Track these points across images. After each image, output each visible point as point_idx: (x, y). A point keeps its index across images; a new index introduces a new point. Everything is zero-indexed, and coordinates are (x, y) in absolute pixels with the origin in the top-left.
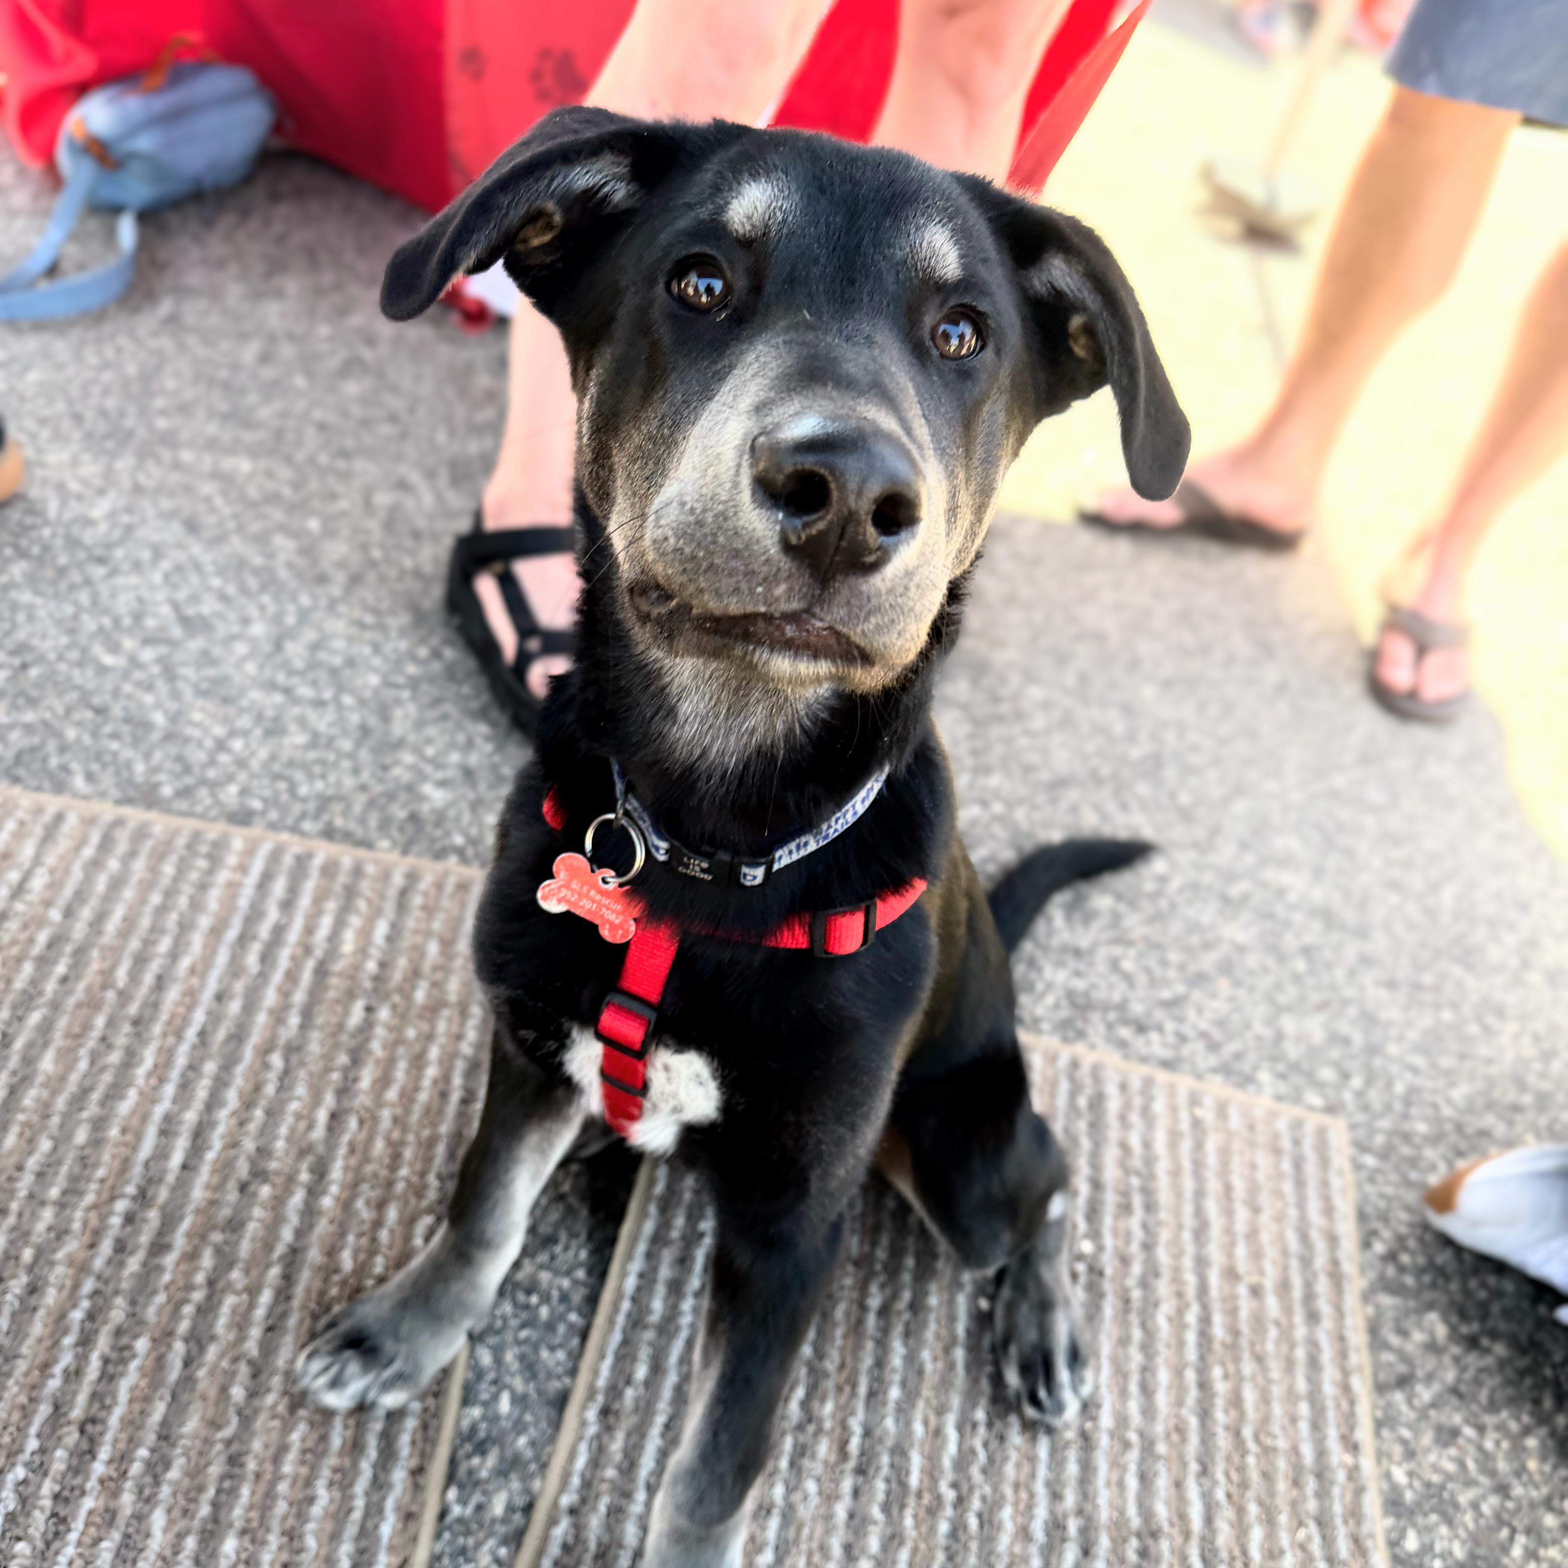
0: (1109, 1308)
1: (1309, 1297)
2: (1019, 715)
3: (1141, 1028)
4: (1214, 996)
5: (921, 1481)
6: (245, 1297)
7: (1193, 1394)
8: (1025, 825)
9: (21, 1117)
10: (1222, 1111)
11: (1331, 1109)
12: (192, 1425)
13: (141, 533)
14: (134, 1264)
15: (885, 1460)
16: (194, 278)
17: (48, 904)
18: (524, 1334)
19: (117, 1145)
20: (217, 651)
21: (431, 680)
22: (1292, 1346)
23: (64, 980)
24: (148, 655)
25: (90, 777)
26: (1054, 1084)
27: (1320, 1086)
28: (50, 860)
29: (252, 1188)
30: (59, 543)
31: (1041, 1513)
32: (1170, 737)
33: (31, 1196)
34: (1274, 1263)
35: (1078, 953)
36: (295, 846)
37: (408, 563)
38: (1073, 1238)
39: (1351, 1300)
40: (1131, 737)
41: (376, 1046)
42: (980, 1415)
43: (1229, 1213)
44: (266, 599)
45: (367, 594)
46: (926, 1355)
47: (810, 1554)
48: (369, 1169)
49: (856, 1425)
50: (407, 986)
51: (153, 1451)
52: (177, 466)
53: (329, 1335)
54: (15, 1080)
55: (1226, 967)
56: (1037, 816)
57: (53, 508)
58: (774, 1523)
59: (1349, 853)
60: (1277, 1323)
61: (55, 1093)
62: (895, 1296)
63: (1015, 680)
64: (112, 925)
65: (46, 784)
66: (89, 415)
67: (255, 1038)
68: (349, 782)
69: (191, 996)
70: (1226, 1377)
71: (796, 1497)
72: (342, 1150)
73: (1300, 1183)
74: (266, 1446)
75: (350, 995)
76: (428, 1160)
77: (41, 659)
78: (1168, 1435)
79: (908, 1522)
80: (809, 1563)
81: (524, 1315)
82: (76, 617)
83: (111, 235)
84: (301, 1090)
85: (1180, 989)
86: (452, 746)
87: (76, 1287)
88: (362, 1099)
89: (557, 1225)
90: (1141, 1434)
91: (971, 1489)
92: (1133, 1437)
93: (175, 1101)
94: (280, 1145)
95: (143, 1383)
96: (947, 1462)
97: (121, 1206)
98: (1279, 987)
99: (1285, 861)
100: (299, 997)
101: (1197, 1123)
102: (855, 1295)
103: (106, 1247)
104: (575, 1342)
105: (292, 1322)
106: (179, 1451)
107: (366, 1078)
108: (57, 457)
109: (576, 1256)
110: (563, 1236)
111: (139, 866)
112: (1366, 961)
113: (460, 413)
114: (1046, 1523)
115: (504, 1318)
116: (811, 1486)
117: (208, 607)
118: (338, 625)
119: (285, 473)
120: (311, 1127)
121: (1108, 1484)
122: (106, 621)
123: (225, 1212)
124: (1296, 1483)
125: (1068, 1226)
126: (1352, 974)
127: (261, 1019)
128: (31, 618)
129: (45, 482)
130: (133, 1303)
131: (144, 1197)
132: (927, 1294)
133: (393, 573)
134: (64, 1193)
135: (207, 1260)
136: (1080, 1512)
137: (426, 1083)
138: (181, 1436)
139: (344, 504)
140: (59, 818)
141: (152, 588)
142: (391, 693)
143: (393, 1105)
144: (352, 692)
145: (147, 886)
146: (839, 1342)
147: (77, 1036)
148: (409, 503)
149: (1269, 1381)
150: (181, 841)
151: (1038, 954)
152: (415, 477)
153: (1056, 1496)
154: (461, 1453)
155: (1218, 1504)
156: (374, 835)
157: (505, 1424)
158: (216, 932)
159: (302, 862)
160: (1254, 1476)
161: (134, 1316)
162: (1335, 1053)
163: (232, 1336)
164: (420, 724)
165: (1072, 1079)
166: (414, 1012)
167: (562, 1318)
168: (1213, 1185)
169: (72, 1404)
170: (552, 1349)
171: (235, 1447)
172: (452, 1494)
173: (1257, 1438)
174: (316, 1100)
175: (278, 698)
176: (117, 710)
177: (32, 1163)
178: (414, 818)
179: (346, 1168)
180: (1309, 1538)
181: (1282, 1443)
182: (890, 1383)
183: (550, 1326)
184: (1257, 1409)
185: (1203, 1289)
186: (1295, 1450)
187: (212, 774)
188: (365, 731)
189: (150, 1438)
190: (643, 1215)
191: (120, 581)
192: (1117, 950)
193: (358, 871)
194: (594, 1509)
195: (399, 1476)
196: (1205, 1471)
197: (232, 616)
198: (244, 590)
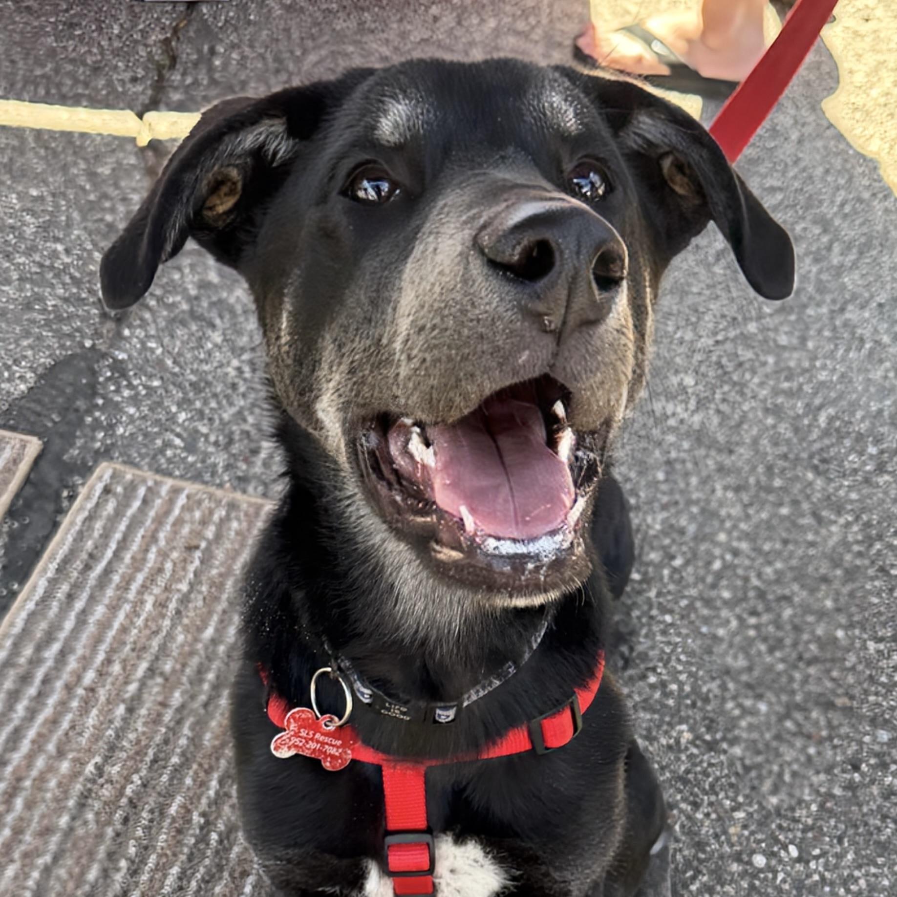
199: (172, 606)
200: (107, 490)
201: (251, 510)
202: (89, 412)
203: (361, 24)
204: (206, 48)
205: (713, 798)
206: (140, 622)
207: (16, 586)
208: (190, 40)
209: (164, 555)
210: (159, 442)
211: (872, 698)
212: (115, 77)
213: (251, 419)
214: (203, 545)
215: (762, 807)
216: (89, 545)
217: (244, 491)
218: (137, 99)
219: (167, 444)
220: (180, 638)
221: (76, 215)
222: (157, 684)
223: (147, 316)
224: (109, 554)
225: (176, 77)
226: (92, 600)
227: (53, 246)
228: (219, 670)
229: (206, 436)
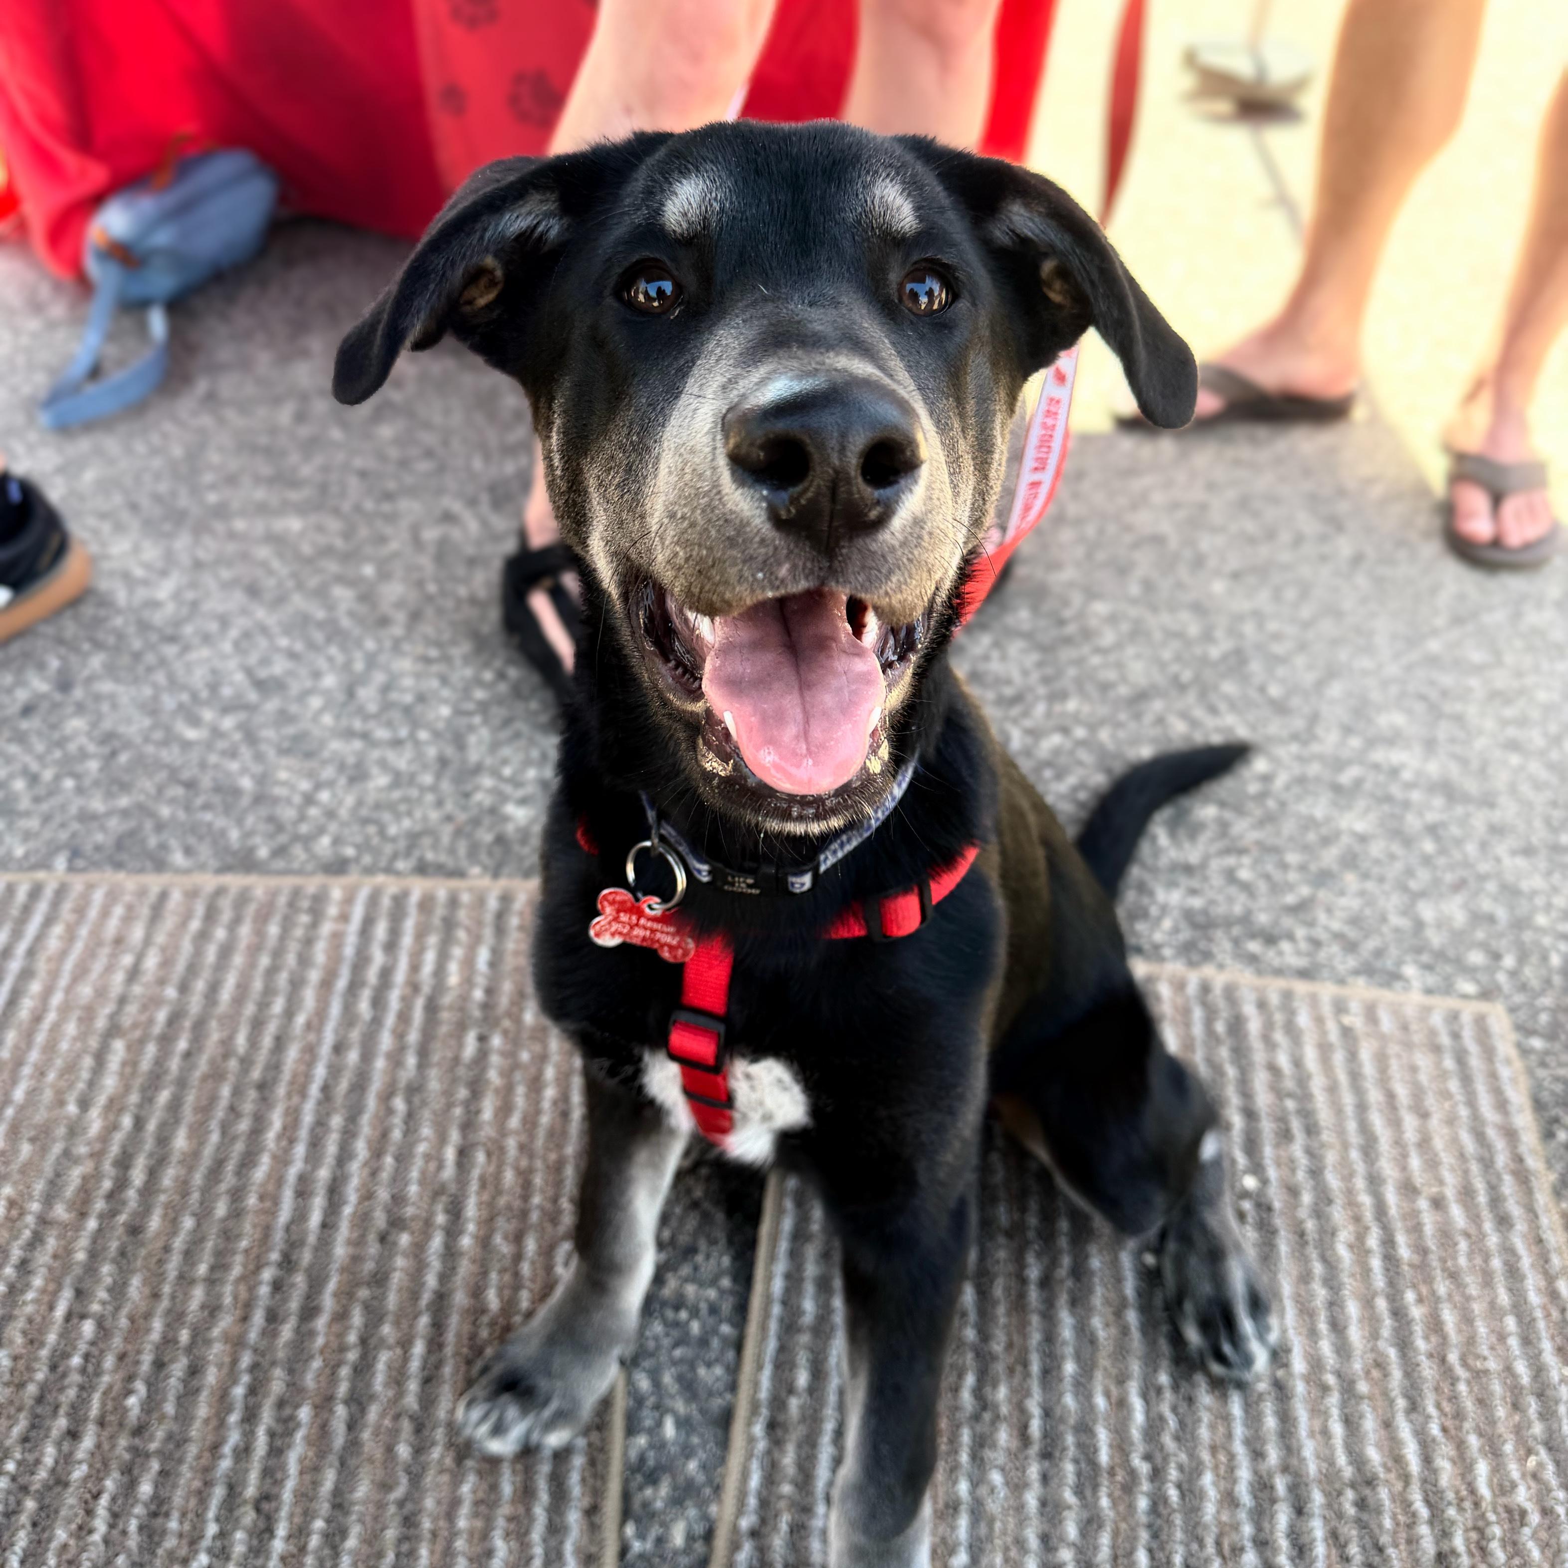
0: (1284, 1247)
1: (1496, 1201)
2: (1087, 634)
3: (1270, 940)
4: (1342, 893)
5: (1112, 1457)
6: (399, 1351)
7: (1387, 1325)
8: (1110, 746)
9: (163, 1198)
10: (1371, 1013)
11: (1487, 994)
12: (362, 1490)
13: (209, 606)
14: (287, 1332)
15: (1070, 1439)
16: (225, 353)
17: (162, 982)
18: (678, 1353)
19: (257, 1212)
20: (294, 708)
21: (500, 701)
22: (1487, 1258)
23: (188, 1055)
24: (228, 723)
25: (188, 851)
26: (1185, 1012)
27: (1470, 972)
28: (160, 938)
29: (391, 1238)
30: (131, 630)
31: (1244, 1474)
32: (1249, 629)
33: (181, 1277)
34: (1452, 1170)
35: (1188, 869)
36: (391, 886)
37: (462, 591)
38: (1234, 1174)
39: (1543, 1198)
40: (1208, 637)
41: (493, 1076)
42: (1164, 1379)
43: (1396, 1123)
44: (333, 650)
45: (427, 628)
46: (1097, 1322)
47: (1006, 1549)
48: (502, 1201)
49: (1034, 1407)
50: (515, 1010)
51: (328, 1521)
52: (232, 535)
53: (484, 1381)
54: (153, 1162)
55: (1350, 861)
56: (1122, 734)
57: (121, 596)
58: (963, 1522)
59: (1459, 719)
60: (1467, 1235)
61: (191, 1169)
62: (1054, 1263)
63: (1077, 599)
64: (226, 995)
65: (148, 864)
66: (145, 502)
67: (376, 1085)
68: (434, 815)
69: (310, 1052)
70: (1420, 1300)
71: (983, 1491)
72: (474, 1186)
73: (1466, 1080)
74: (439, 1502)
75: (461, 1027)
76: (558, 1184)
77: (127, 744)
78: (1368, 1373)
79: (1104, 1502)
80: (1006, 1560)
81: (675, 1333)
82: (156, 698)
83: (143, 328)
84: (426, 1131)
85: (1305, 891)
86: (527, 763)
87: (235, 1362)
88: (487, 1132)
89: (696, 1234)
90: (1339, 1374)
91: (1166, 1459)
92: (1330, 1379)
93: (307, 1160)
94: (413, 1189)
95: (310, 1454)
96: (1136, 1434)
97: (267, 1275)
98: (1410, 872)
99: (1393, 739)
100: (413, 1037)
101: (1347, 1032)
102: (1011, 1268)
103: (258, 1318)
104: (730, 1355)
105: (447, 1370)
106: (354, 1517)
107: (488, 1110)
108: (120, 547)
109: (719, 1264)
110: (703, 1244)
111: (245, 931)
112: (1497, 830)
113: (492, 437)
114: (1251, 1484)
115: (656, 1338)
116: (996, 1477)
117: (279, 667)
118: (405, 664)
119: (334, 525)
120: (440, 1167)
121: (1312, 1434)
122: (185, 697)
123: (369, 1266)
124: (1516, 1406)
125: (1226, 1164)
126: (1484, 846)
127: (380, 1064)
128: (114, 706)
129: (112, 574)
130: (291, 1371)
131: (289, 1262)
132: (1087, 1257)
133: (449, 604)
134: (213, 1269)
135: (357, 1318)
136: (1285, 1469)
137: (546, 1105)
138: (353, 1504)
139: (394, 546)
140: (164, 896)
141: (224, 657)
142: (463, 721)
143: (517, 1133)
144: (428, 726)
145: (255, 950)
146: (1002, 1320)
147: (205, 1109)
148: (456, 534)
149: (1468, 1298)
150: (282, 900)
151: (1147, 877)
152: (457, 507)
153: (1257, 1455)
154: (634, 1485)
155: (1434, 1440)
156: (464, 863)
157: (673, 1450)
158: (327, 984)
159: (400, 901)
160: (1469, 1405)
161: (294, 1386)
162: (1480, 935)
163: (390, 1393)
164: (494, 746)
165: (1205, 1004)
166: (525, 1035)
167: (715, 1331)
168: (1374, 1096)
169: (244, 1483)
170: (709, 1365)
171: (409, 1507)
172: (630, 1530)
173: (1464, 1363)
174: (442, 1139)
175: (357, 745)
176: (206, 782)
177: (178, 1243)
178: (501, 840)
179: (480, 1204)
180: (1540, 1465)
181: (1492, 1365)
182: (1063, 1358)
183: (703, 1342)
184: (1460, 1331)
185: (1381, 1210)
186: (1509, 1369)
187: (304, 829)
188: (443, 762)
189: (325, 1508)
190: (780, 1211)
191: (193, 656)
192: (1231, 861)
193: (453, 902)
194: (775, 1528)
195: (574, 1517)
196: (1414, 1407)
197: (303, 672)
198: (312, 646)
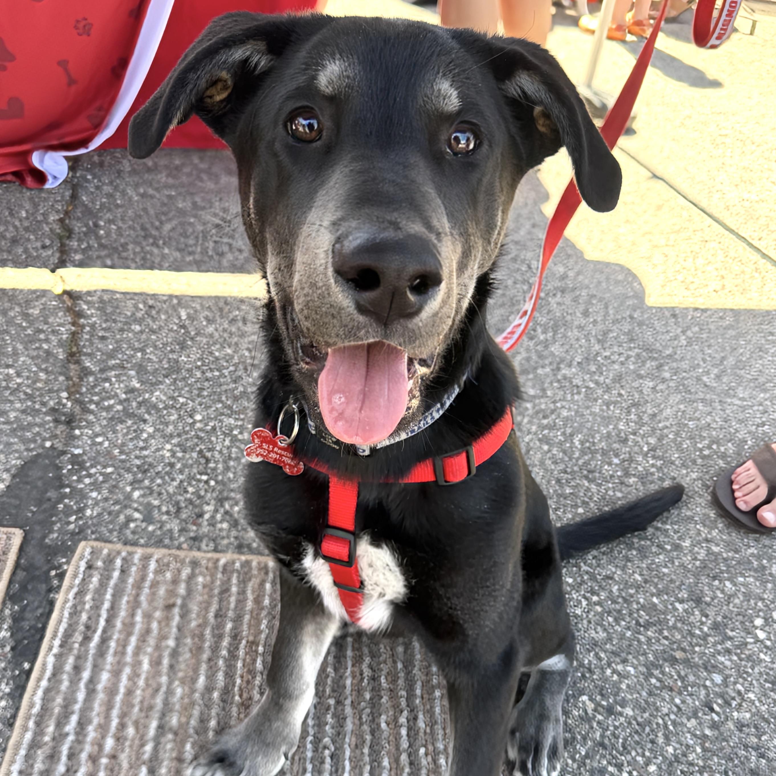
199: (166, 661)
200: (90, 567)
201: (210, 565)
202: (60, 500)
203: (194, 204)
204: (91, 223)
205: (629, 758)
206: (141, 683)
207: (26, 666)
208: (78, 219)
209: (148, 617)
210: (122, 518)
211: (697, 649)
212: (29, 246)
213: (190, 489)
214: (179, 602)
215: (665, 758)
216: (84, 617)
217: (199, 549)
218: (49, 260)
219: (129, 519)
220: (179, 691)
221: (20, 346)
222: (170, 741)
223: (91, 417)
224: (102, 623)
225: (74, 244)
226: (96, 668)
227: (6, 371)
228: (218, 715)
229: (159, 507)
